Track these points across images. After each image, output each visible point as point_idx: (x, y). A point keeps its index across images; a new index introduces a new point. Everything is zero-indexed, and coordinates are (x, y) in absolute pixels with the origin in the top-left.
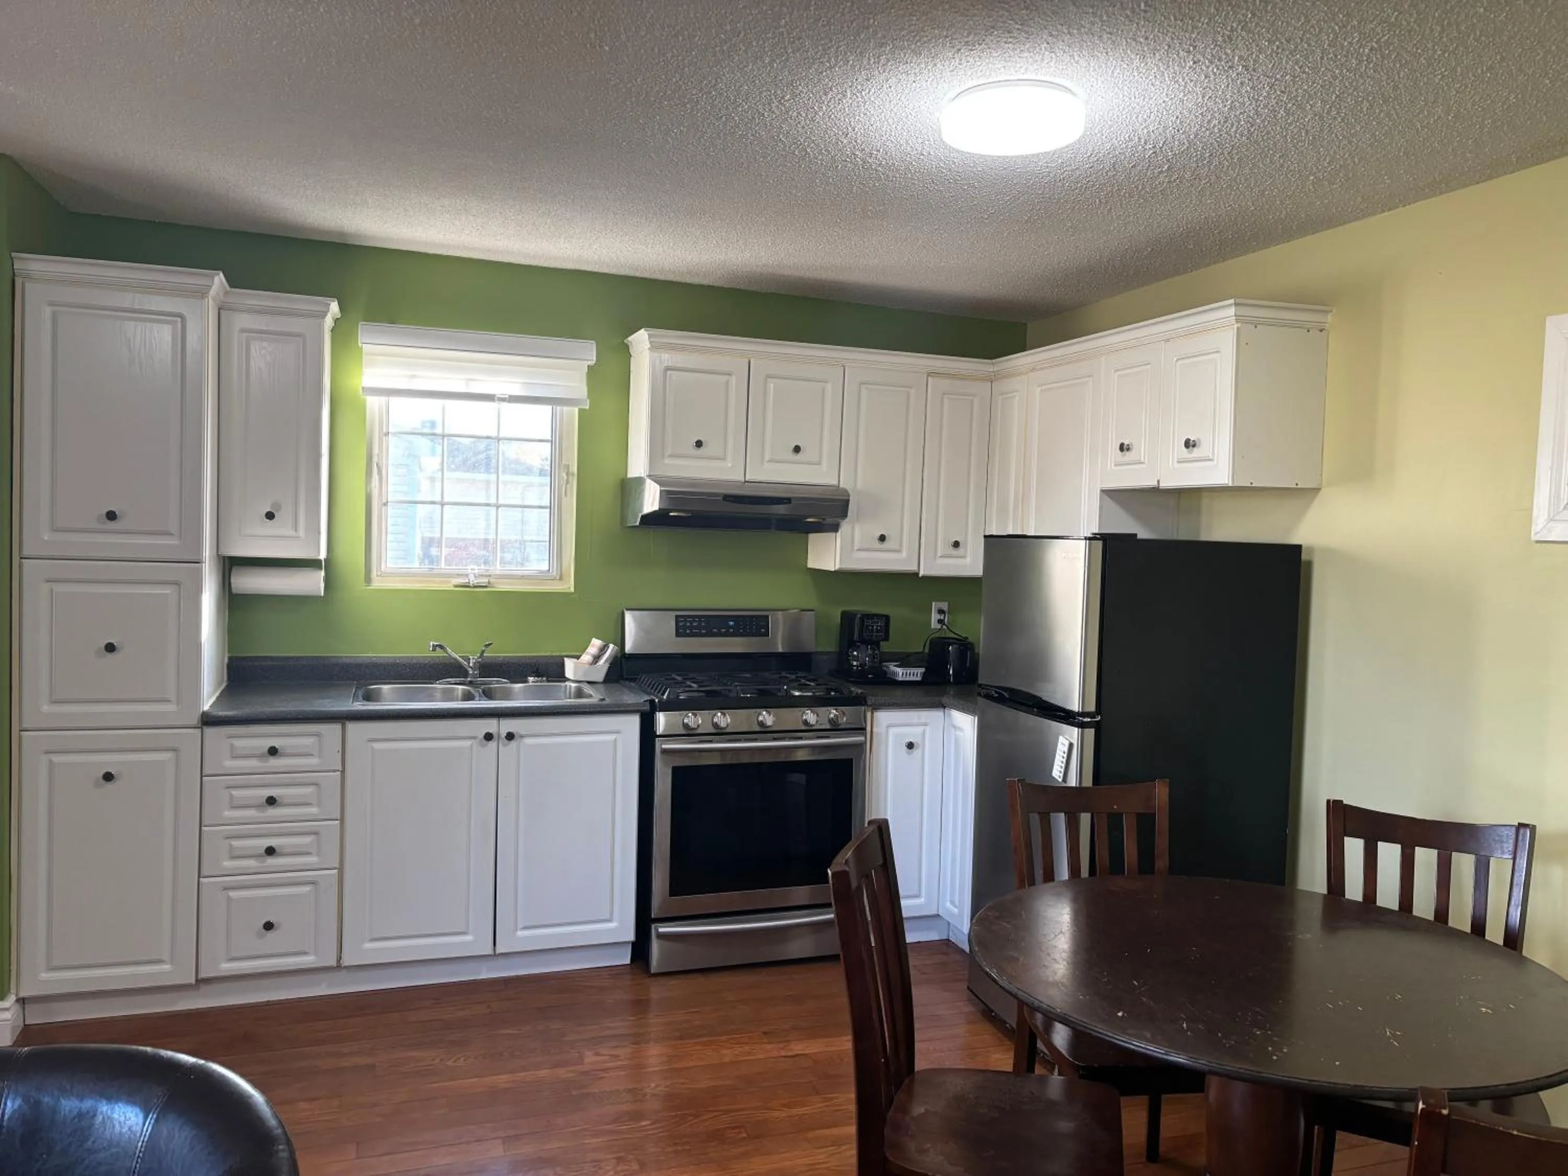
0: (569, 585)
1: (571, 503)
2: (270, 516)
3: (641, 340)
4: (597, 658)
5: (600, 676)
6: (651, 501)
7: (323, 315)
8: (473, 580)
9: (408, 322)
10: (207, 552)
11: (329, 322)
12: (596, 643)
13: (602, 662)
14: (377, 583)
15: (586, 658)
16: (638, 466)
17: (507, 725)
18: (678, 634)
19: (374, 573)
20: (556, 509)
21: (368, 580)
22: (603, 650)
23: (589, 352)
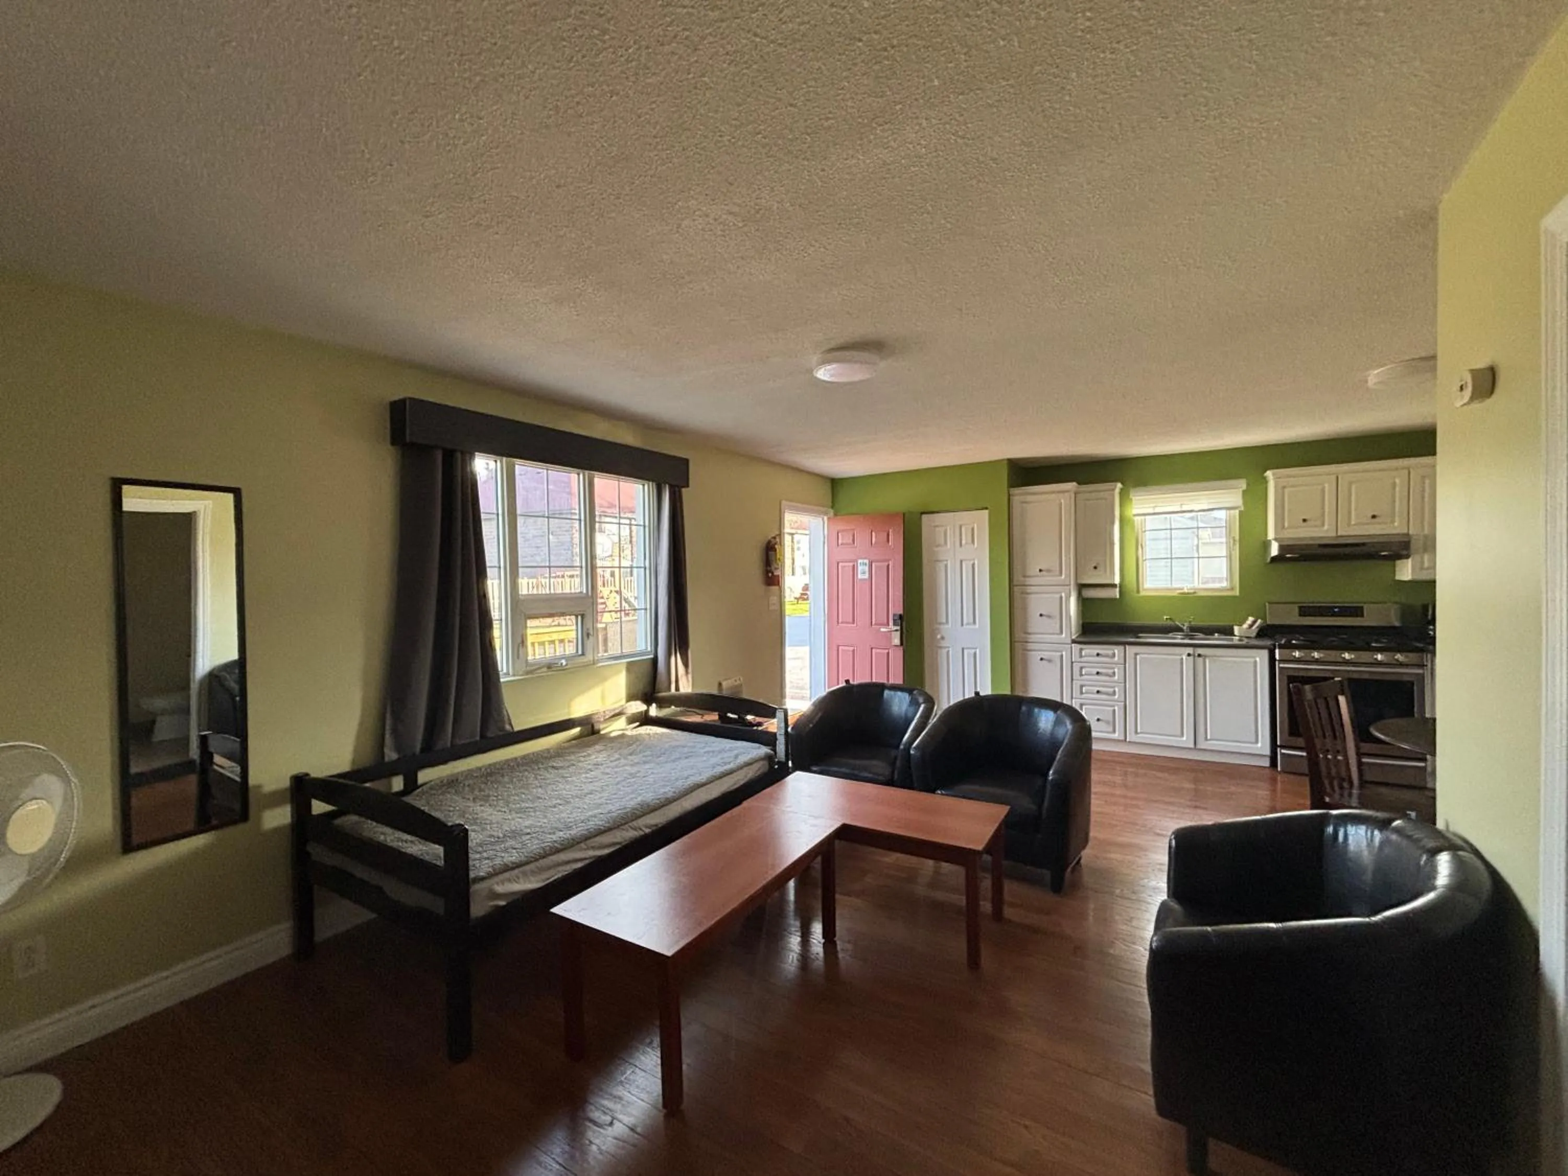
0: (1237, 593)
1: (1236, 554)
2: (1095, 568)
3: (1269, 474)
4: (1251, 626)
5: (1254, 634)
6: (1274, 551)
7: (1113, 490)
8: (1186, 591)
9: (1152, 485)
10: (1072, 582)
11: (1117, 491)
12: (1251, 619)
13: (1254, 627)
14: (1143, 593)
15: (1245, 626)
16: (1271, 535)
17: (1200, 651)
18: (1300, 615)
19: (1141, 589)
20: (1230, 557)
21: (1138, 591)
22: (1254, 622)
23: (1242, 484)
